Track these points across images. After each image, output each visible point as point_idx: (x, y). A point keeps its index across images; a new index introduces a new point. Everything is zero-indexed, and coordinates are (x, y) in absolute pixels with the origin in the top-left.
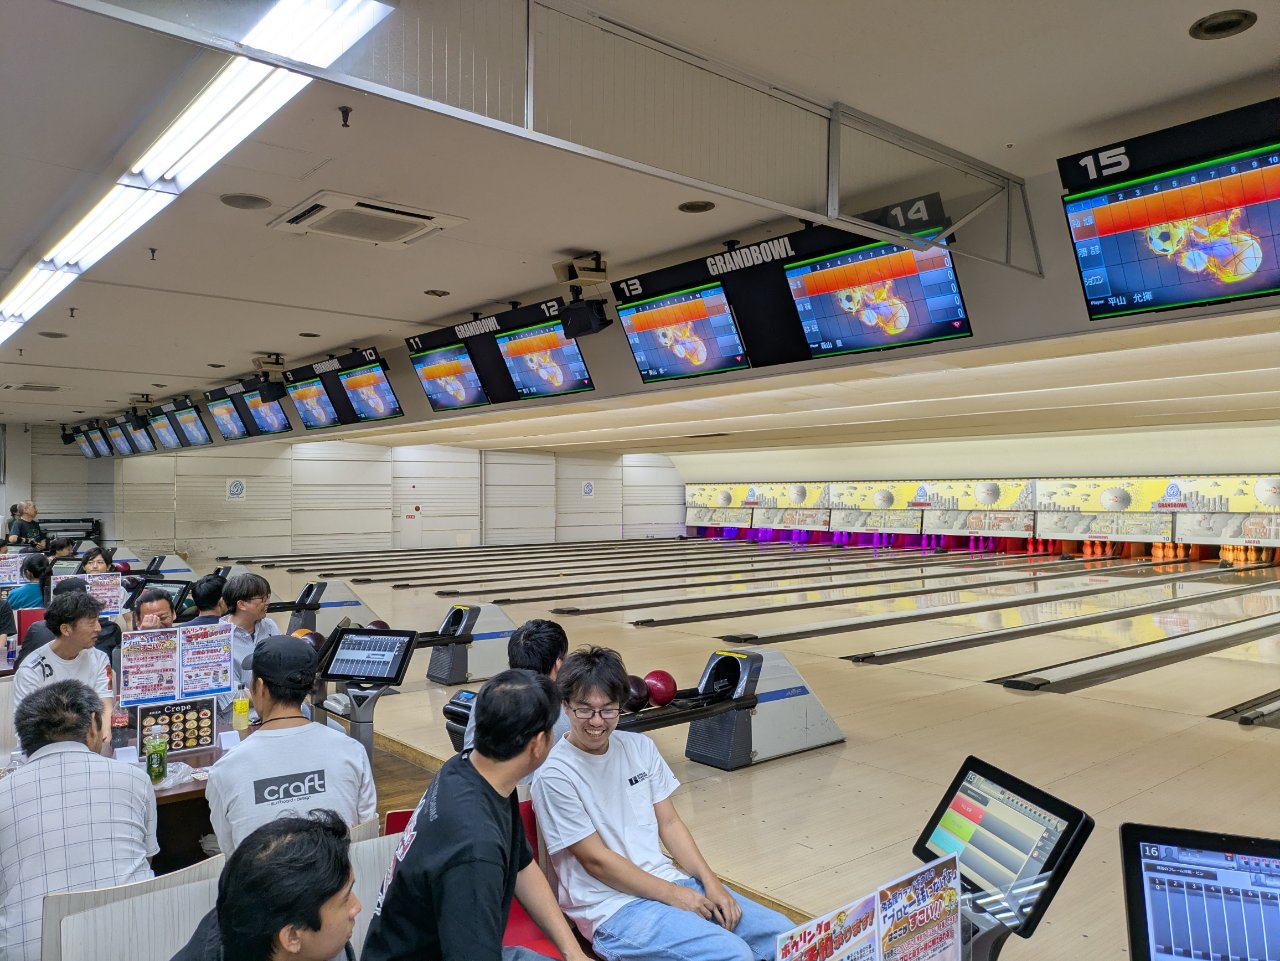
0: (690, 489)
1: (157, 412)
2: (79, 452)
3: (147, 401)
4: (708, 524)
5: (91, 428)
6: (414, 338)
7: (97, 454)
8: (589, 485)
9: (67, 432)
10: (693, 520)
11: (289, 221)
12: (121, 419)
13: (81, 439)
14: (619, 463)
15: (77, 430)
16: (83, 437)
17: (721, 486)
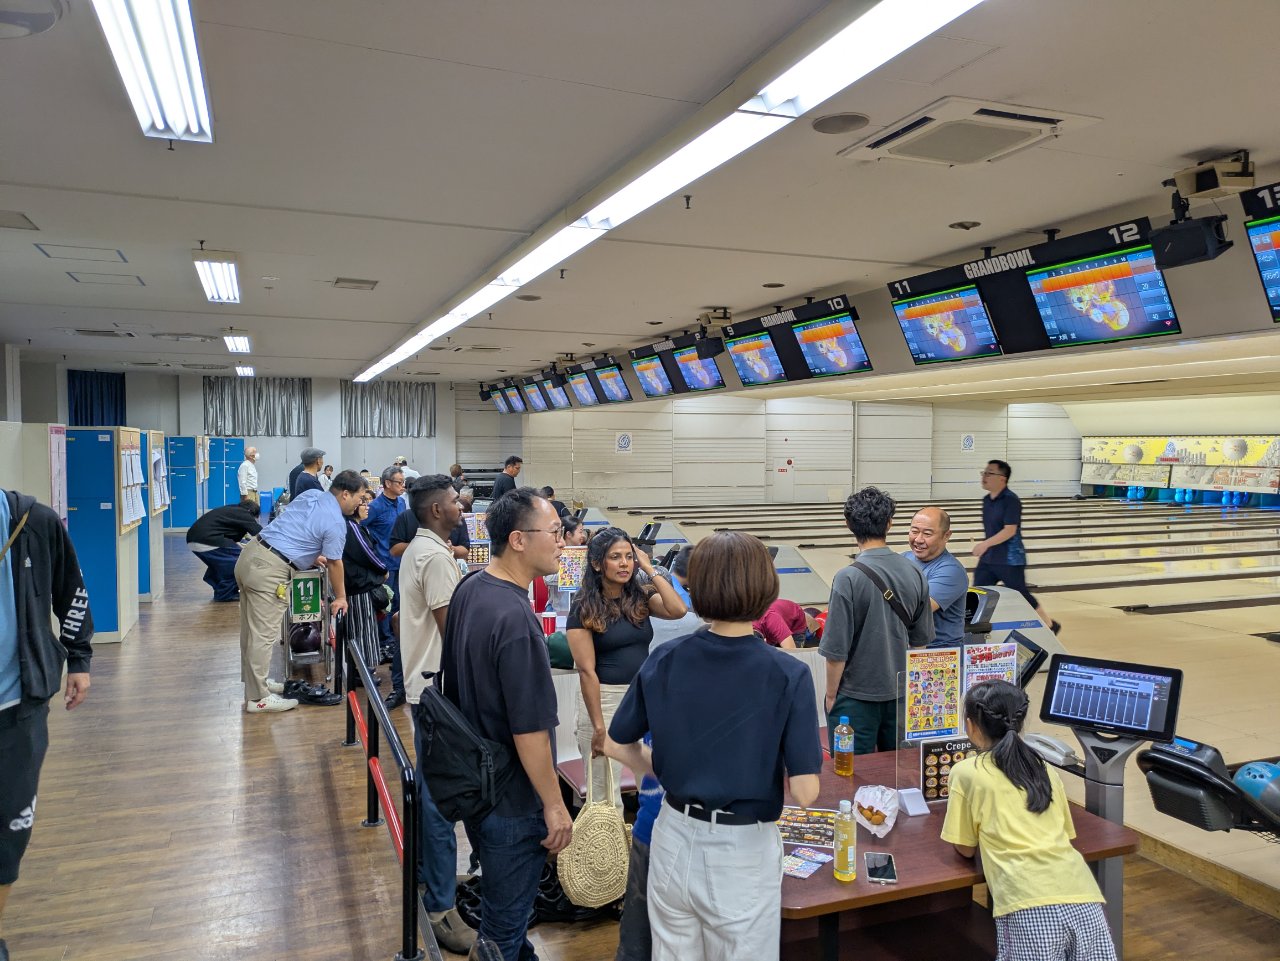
0: (1087, 443)
1: (577, 370)
2: (491, 408)
3: (571, 360)
4: (1111, 483)
5: (508, 386)
6: (900, 282)
7: (511, 409)
8: (969, 439)
9: (485, 390)
10: (1090, 476)
11: (869, 146)
12: (538, 377)
13: (497, 397)
14: (1004, 414)
15: (494, 388)
16: (499, 394)
17: (1129, 440)
